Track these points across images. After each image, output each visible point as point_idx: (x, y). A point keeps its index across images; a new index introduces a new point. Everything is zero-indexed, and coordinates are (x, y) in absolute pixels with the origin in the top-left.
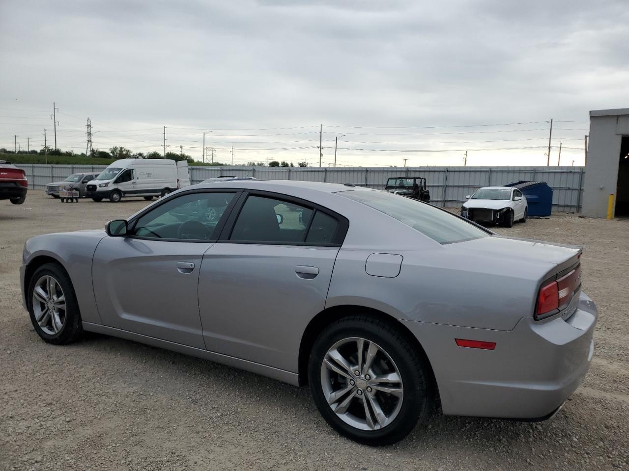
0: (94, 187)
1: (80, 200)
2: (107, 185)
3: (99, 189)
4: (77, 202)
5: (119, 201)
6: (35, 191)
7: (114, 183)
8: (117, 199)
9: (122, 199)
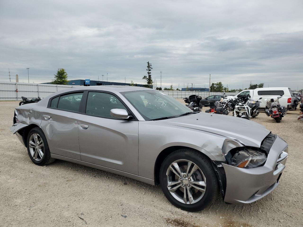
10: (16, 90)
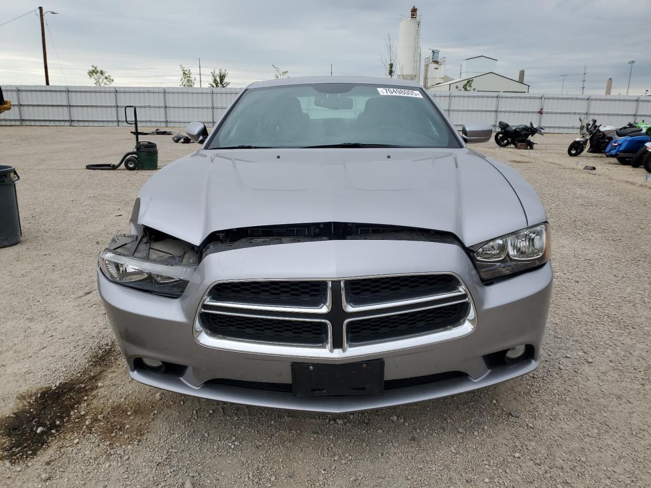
10: (539, 111)
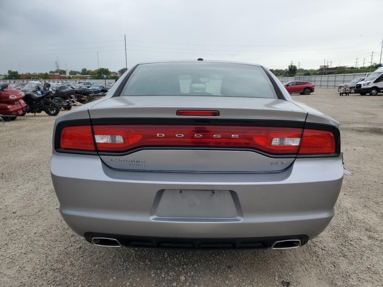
0: (360, 85)
1: (350, 94)
2: (368, 84)
3: (363, 87)
4: (348, 95)
5: (376, 95)
6: (328, 89)
7: (374, 82)
8: (374, 93)
9: (378, 94)
